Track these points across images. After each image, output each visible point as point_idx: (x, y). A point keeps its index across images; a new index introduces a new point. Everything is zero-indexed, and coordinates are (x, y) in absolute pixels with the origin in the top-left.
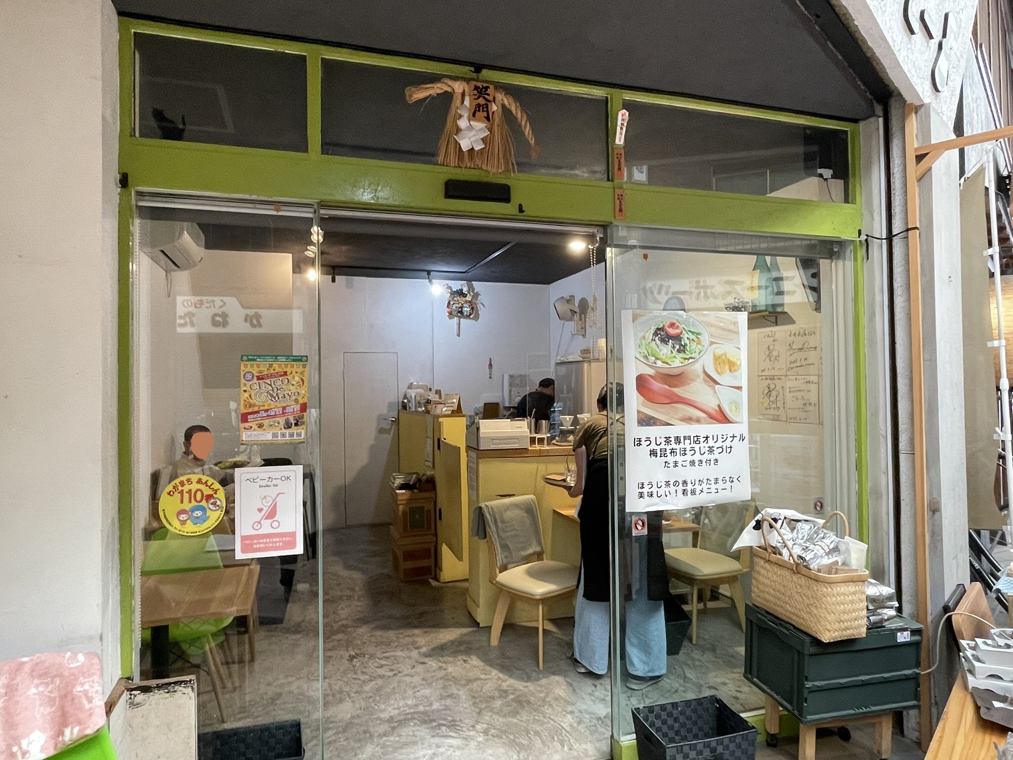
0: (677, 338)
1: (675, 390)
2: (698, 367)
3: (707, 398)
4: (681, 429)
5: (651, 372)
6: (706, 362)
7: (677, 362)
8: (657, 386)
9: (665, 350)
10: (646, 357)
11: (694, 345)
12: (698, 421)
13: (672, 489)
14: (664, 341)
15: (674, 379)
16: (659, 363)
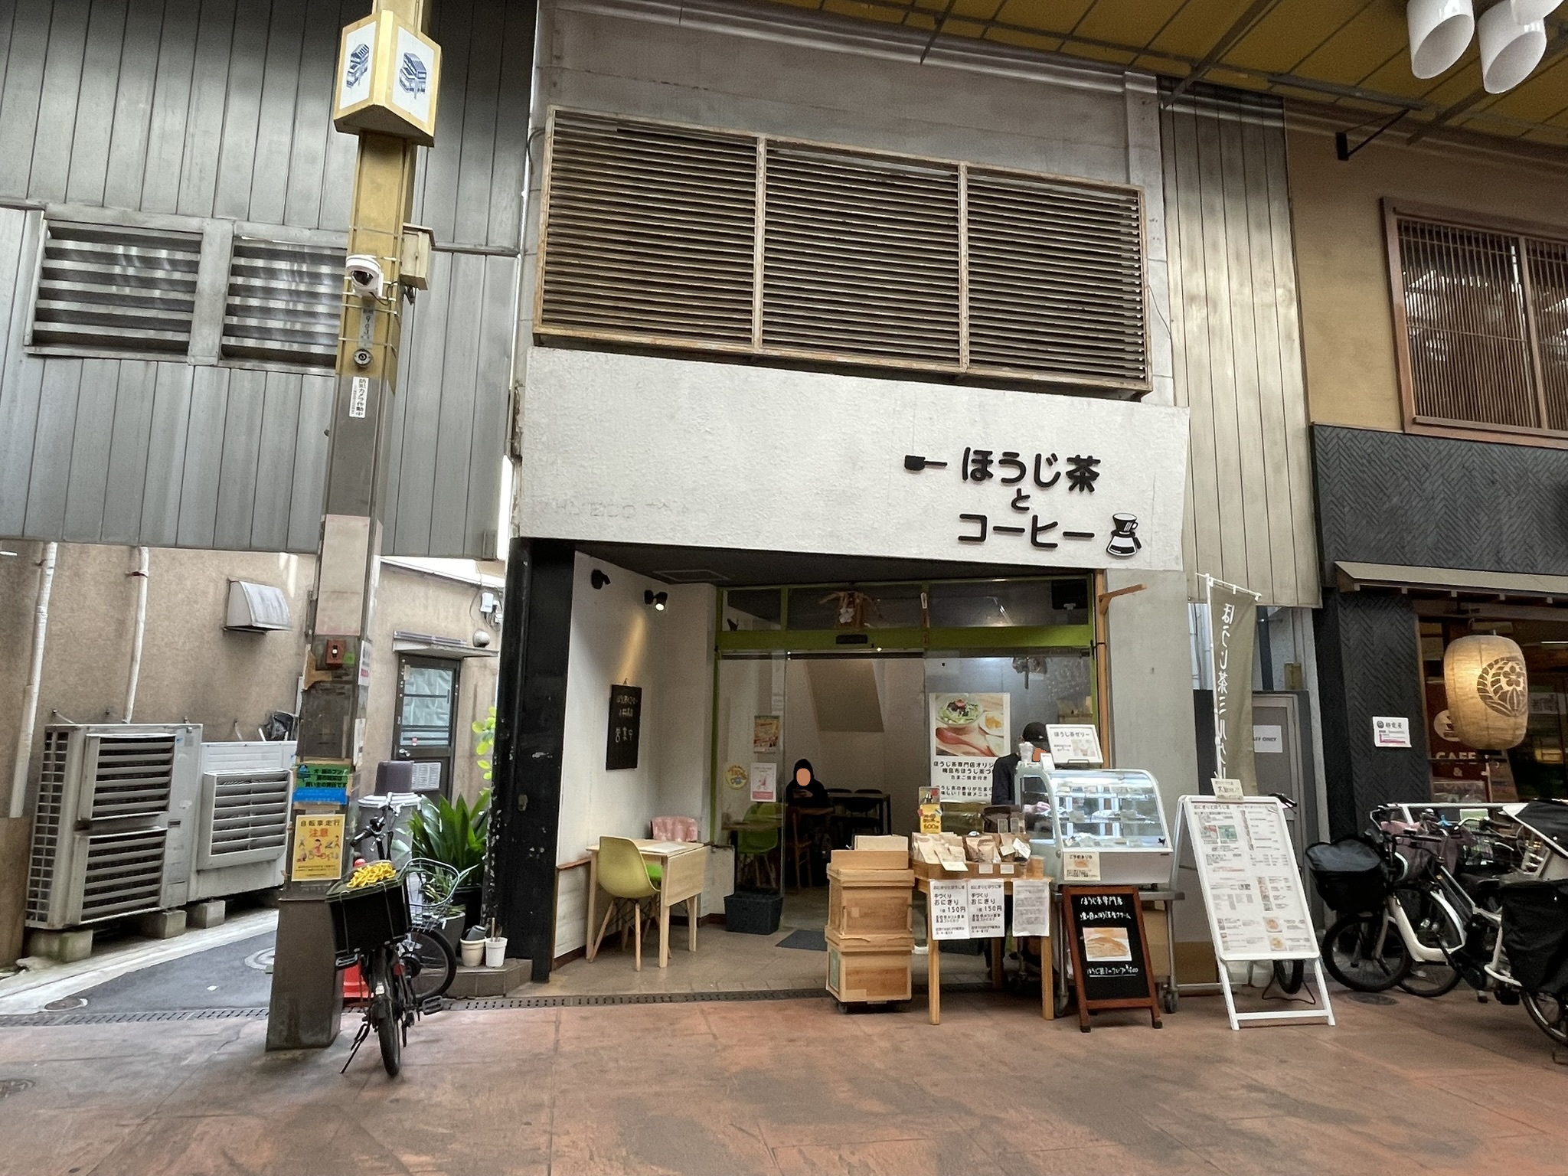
0: (963, 708)
1: (960, 737)
2: (975, 724)
3: (980, 742)
4: (963, 759)
5: (945, 726)
6: (981, 722)
7: (962, 721)
8: (950, 734)
9: (955, 715)
10: (942, 718)
11: (973, 712)
12: (974, 754)
13: (957, 791)
14: (954, 710)
15: (959, 730)
16: (950, 722)
